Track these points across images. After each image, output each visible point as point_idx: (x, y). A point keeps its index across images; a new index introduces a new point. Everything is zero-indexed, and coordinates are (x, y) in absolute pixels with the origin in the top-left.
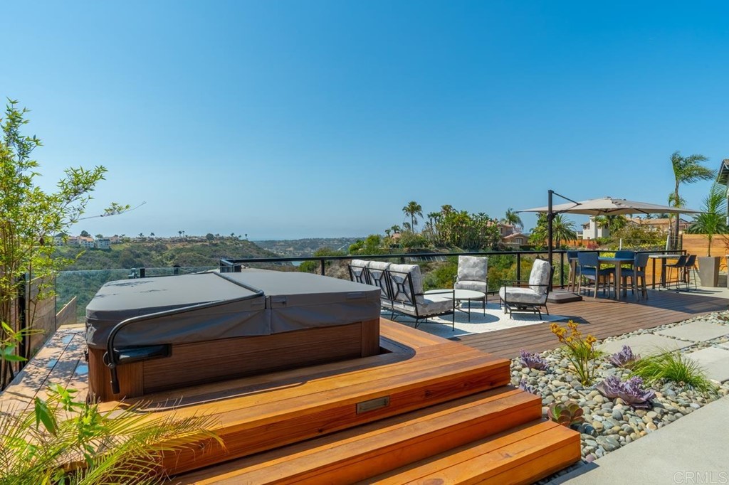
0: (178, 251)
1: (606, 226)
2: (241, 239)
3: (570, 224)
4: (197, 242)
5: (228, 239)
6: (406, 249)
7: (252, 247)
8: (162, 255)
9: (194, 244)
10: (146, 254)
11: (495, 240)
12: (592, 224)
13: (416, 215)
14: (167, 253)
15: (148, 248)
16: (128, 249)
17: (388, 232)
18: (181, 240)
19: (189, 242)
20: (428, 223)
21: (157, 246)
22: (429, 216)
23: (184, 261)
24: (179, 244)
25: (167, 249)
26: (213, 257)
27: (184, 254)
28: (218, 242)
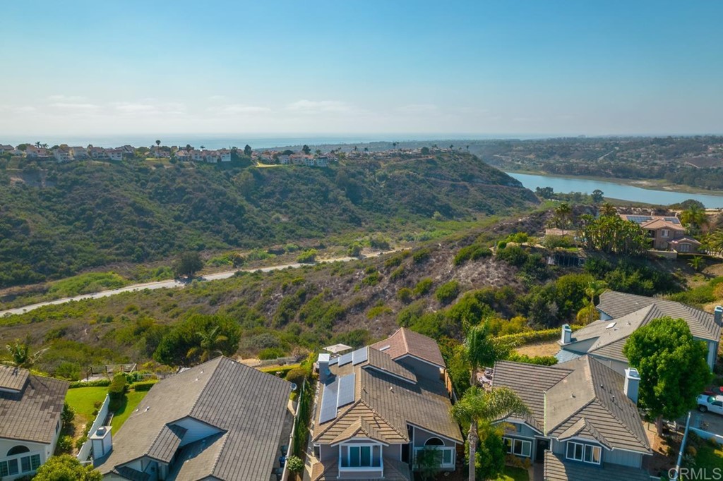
0: (392, 168)
4: (410, 157)
9: (408, 160)
10: (360, 173)
14: (380, 173)
15: (362, 165)
16: (343, 168)
18: (394, 155)
19: (403, 157)
21: (370, 163)
23: (396, 182)
24: (392, 159)
25: (380, 165)
27: (396, 172)
28: (435, 156)
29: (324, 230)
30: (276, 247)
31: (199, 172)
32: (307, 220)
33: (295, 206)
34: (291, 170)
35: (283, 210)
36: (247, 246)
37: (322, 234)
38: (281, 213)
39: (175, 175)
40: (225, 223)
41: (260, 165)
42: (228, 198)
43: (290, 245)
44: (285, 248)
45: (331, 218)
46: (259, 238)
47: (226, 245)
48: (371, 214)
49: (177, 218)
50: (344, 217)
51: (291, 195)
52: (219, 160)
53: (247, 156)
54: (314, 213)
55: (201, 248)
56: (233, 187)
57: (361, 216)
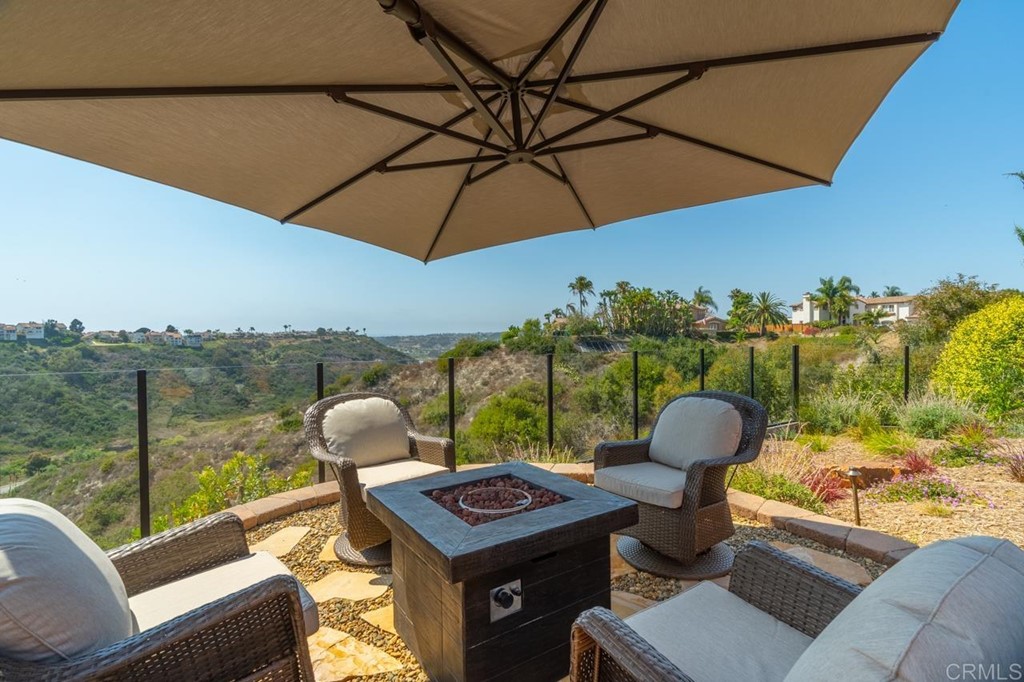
0: (284, 348)
1: (824, 307)
2: (358, 334)
3: (781, 304)
4: (305, 337)
5: (343, 334)
6: (574, 337)
8: (264, 353)
9: (303, 340)
10: (245, 353)
11: (687, 324)
12: (807, 305)
13: (586, 293)
14: (270, 352)
15: (247, 345)
16: (223, 347)
17: (548, 316)
18: (286, 336)
19: (296, 338)
20: (601, 304)
21: (258, 343)
22: (602, 295)
23: (291, 361)
24: (284, 341)
25: (270, 346)
26: (325, 355)
28: (332, 338)
34: (146, 349)
38: (128, 399)
41: (95, 343)
42: (32, 383)
45: (207, 403)
50: (225, 400)
52: (21, 337)
56: (44, 371)
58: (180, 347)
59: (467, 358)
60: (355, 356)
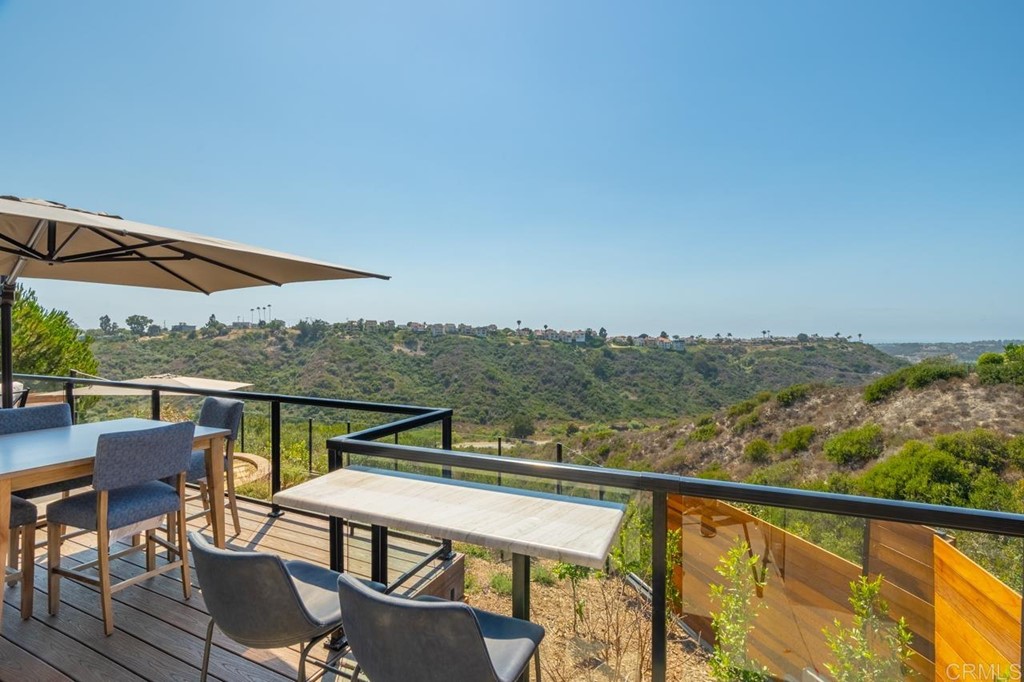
0: (760, 355)
2: (851, 340)
4: (784, 344)
5: (830, 340)
7: (871, 352)
8: (739, 359)
9: (781, 347)
10: (721, 357)
14: (746, 358)
15: (724, 350)
16: (702, 351)
18: (764, 342)
19: (774, 344)
21: (734, 349)
23: (766, 368)
24: (761, 347)
25: (746, 351)
26: (805, 364)
27: (766, 358)
28: (815, 345)
29: (676, 411)
30: (620, 424)
31: (552, 349)
32: (658, 400)
33: (646, 385)
34: (644, 351)
35: (633, 389)
36: (590, 420)
37: (674, 415)
38: (630, 391)
39: (530, 350)
40: (569, 395)
41: (613, 346)
42: (576, 373)
43: (634, 422)
44: (629, 425)
45: (686, 401)
46: (604, 414)
47: (569, 417)
48: (733, 399)
49: (525, 389)
50: (700, 400)
51: (642, 374)
52: (574, 341)
53: (601, 338)
54: (667, 393)
55: (543, 417)
56: (583, 365)
57: (720, 401)
58: (669, 350)
59: (907, 389)
60: (844, 366)
